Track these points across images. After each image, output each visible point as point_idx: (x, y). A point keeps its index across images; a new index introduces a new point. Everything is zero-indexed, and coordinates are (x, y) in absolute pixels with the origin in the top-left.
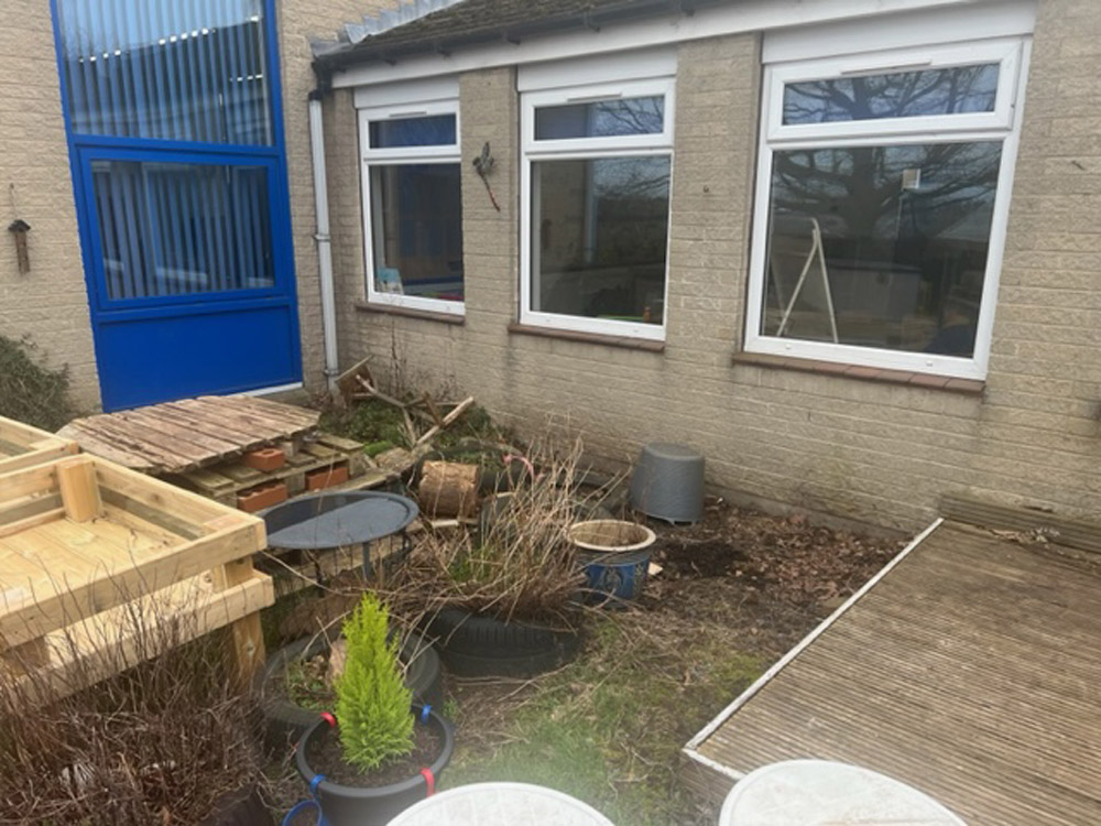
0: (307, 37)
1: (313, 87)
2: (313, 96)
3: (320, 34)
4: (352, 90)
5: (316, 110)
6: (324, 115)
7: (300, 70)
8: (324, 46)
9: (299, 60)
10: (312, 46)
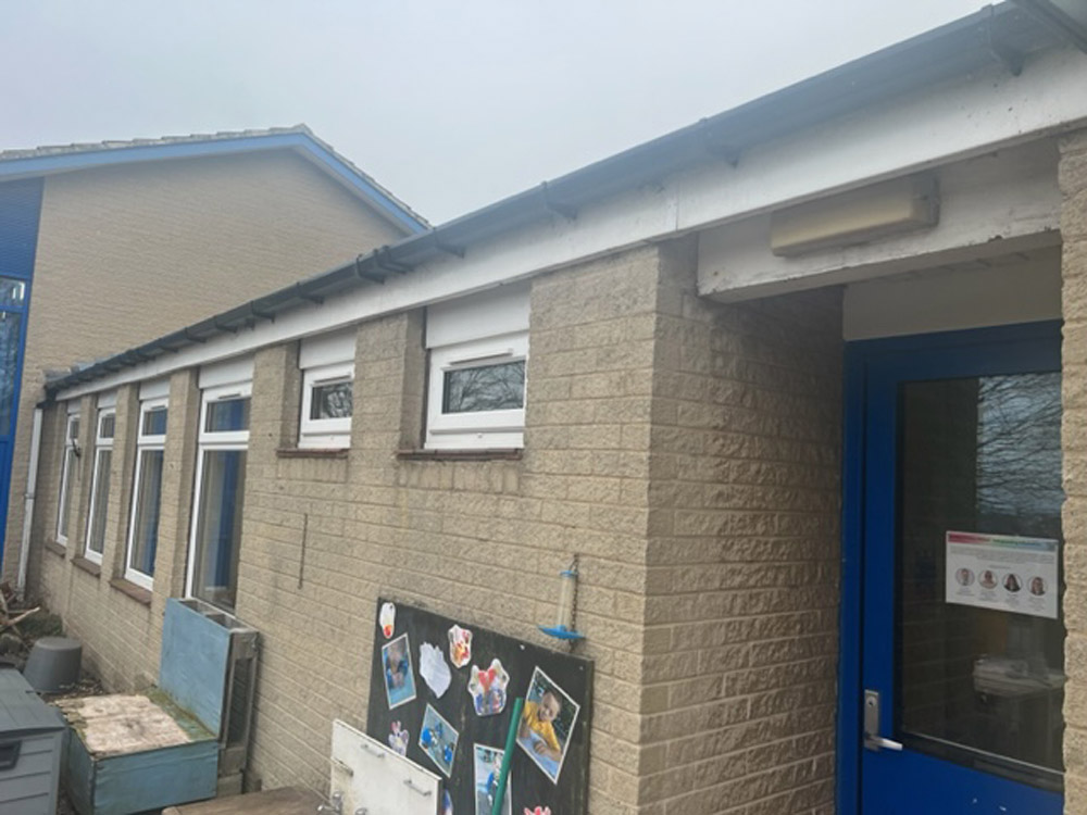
0: (44, 371)
1: (42, 399)
2: (39, 406)
3: (55, 369)
4: (67, 402)
5: (38, 415)
6: (44, 416)
7: (33, 390)
8: (55, 376)
9: (34, 384)
10: (47, 376)
